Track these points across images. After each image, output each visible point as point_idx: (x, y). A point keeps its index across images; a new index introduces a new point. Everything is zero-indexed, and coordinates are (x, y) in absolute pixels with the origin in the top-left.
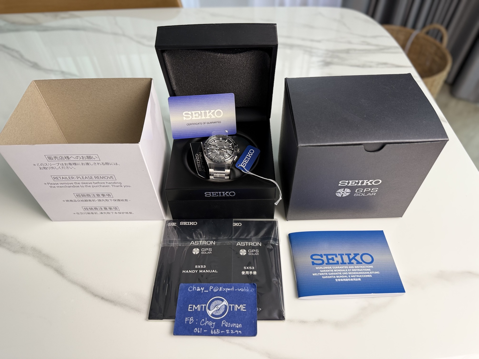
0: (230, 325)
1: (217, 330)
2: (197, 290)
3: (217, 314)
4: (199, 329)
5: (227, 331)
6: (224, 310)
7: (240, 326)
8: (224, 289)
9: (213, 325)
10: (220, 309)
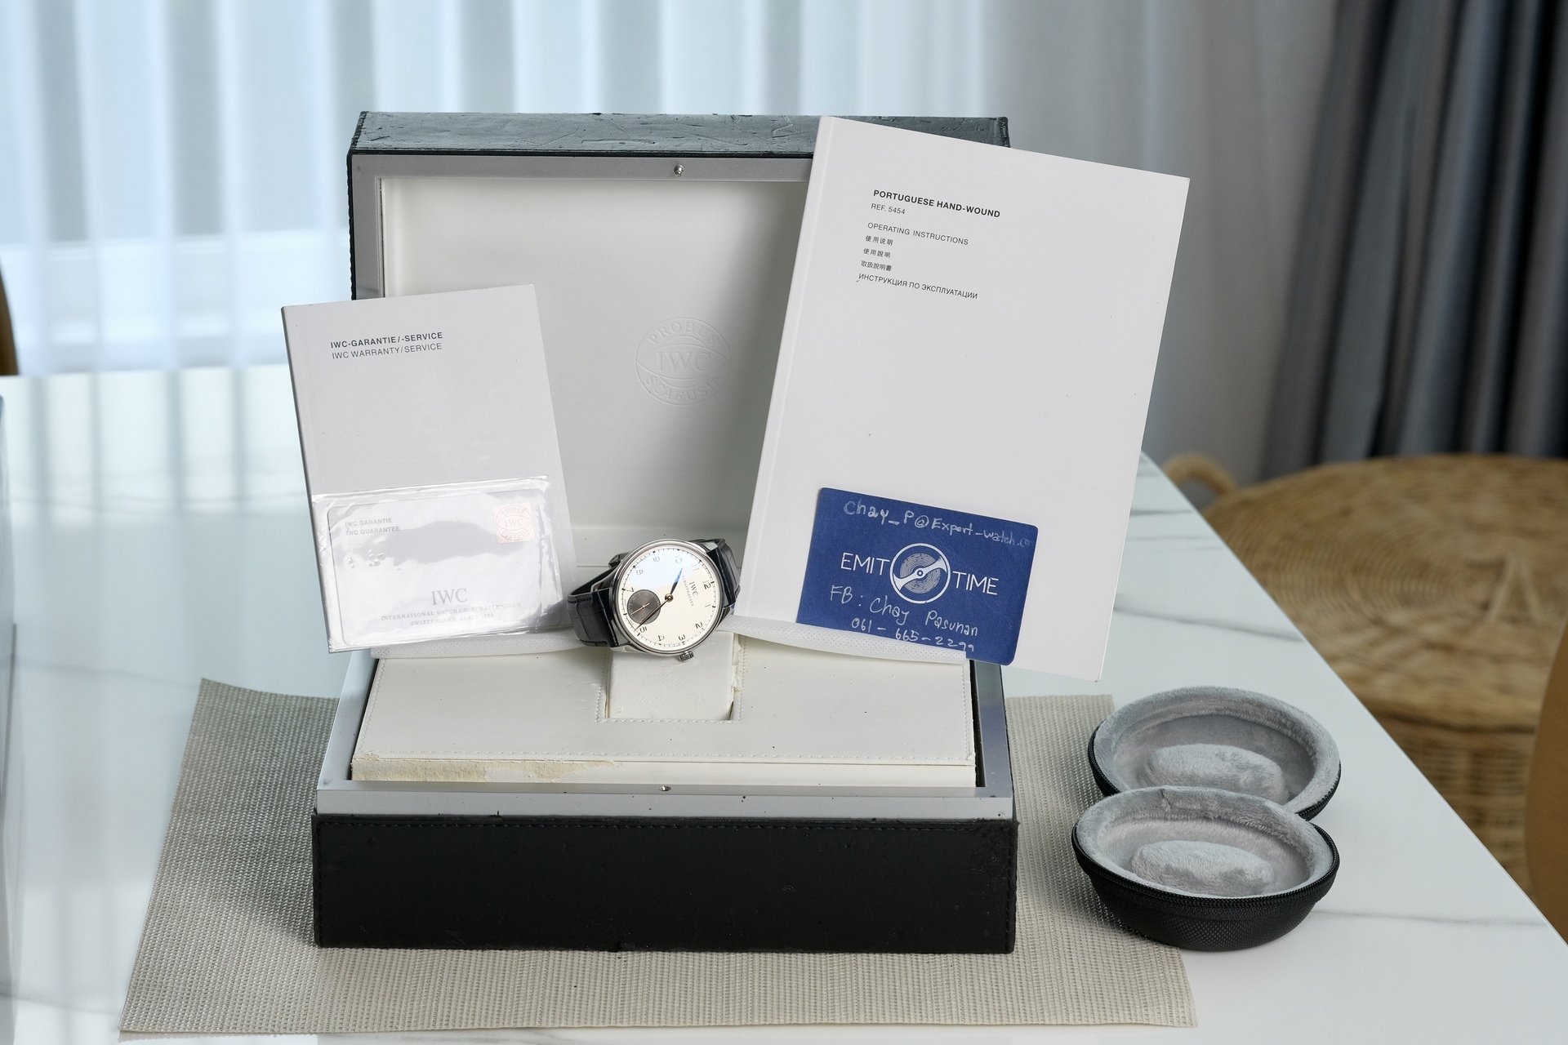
0: (948, 626)
1: (913, 632)
2: (870, 516)
3: (917, 591)
4: (864, 620)
5: (937, 638)
6: (936, 583)
7: (975, 631)
8: (946, 526)
9: (902, 616)
10: (928, 578)
